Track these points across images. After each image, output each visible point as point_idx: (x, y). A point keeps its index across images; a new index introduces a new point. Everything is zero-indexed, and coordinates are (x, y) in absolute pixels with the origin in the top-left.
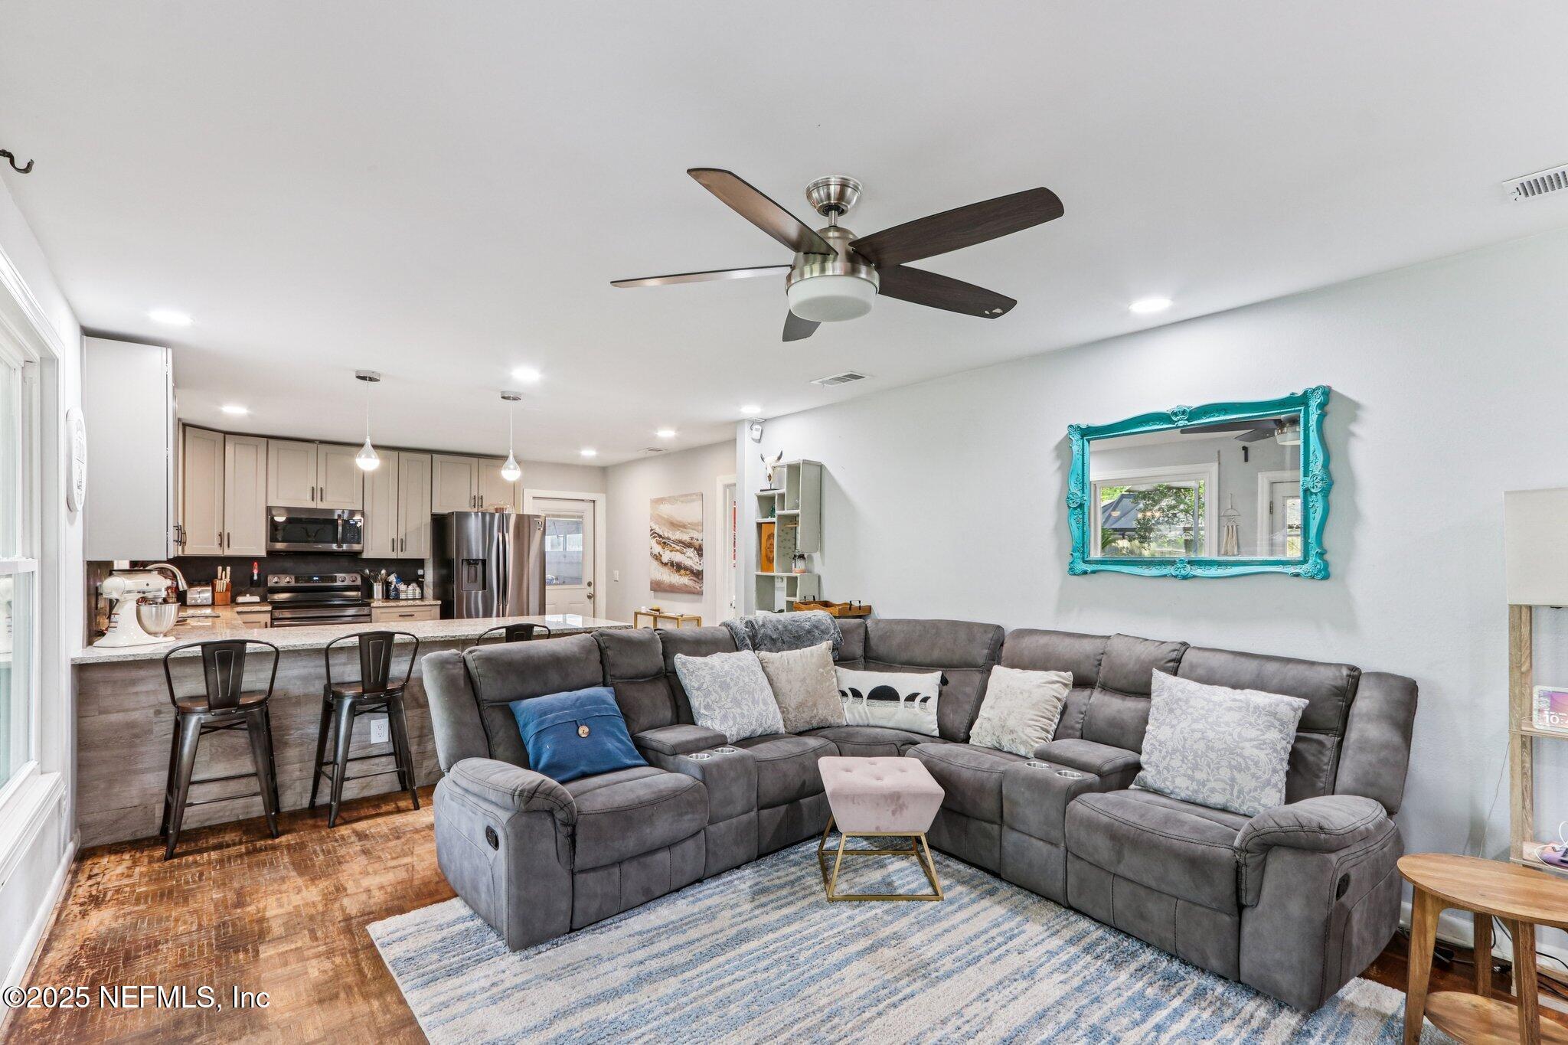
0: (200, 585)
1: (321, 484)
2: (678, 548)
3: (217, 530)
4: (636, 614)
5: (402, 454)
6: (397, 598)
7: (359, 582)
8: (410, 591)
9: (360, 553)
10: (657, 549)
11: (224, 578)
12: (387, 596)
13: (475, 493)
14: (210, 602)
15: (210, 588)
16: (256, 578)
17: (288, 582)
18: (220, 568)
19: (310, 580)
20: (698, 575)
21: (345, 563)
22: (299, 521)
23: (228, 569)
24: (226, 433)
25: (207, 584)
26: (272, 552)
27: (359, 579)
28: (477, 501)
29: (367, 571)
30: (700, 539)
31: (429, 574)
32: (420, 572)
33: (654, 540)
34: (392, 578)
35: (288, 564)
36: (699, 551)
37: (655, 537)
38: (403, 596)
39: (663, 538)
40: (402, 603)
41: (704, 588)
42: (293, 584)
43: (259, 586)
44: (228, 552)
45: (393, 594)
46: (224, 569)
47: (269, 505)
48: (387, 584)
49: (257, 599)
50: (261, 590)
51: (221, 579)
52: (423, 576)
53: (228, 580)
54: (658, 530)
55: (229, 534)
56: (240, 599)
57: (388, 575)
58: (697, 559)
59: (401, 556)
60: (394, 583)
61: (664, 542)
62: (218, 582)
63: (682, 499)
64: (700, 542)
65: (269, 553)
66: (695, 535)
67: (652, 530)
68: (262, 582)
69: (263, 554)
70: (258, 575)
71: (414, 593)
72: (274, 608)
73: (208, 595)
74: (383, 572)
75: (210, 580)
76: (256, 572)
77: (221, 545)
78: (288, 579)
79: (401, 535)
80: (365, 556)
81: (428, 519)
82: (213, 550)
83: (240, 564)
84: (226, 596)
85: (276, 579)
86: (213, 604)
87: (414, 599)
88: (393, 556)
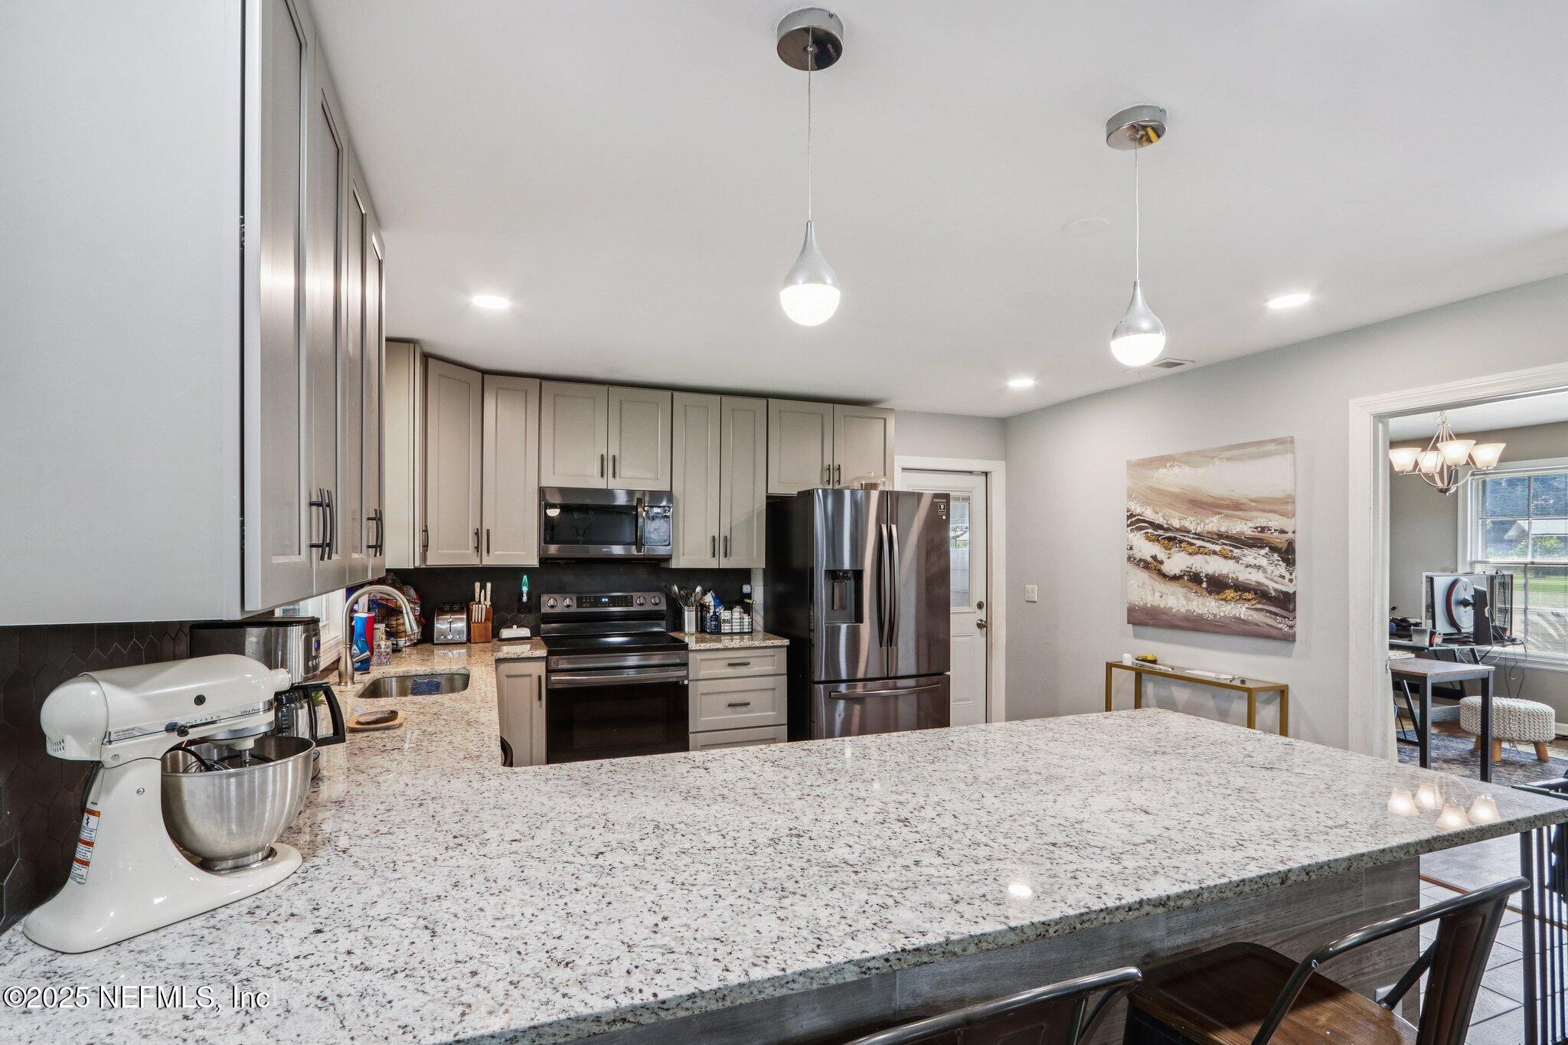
0: (452, 611)
1: (614, 450)
2: (1217, 548)
3: (473, 525)
4: (1110, 667)
5: (725, 399)
6: (717, 632)
7: (663, 607)
8: (733, 618)
9: (668, 559)
10: (1147, 549)
11: (483, 598)
12: (701, 628)
13: (828, 461)
14: (464, 638)
15: (465, 616)
16: (525, 599)
17: (568, 606)
18: (477, 585)
19: (597, 602)
20: (1285, 602)
21: (642, 575)
22: (583, 509)
23: (489, 585)
24: (485, 372)
25: (460, 611)
26: (547, 559)
27: (664, 600)
28: (832, 472)
29: (676, 588)
30: (1290, 529)
31: (757, 592)
32: (746, 589)
33: (1140, 535)
34: (709, 599)
35: (568, 577)
36: (1287, 554)
37: (1140, 529)
38: (726, 628)
39: (1167, 530)
40: (726, 642)
41: (1299, 629)
42: (574, 609)
43: (530, 611)
44: (488, 561)
45: (710, 625)
46: (483, 587)
47: (543, 484)
48: (702, 608)
49: (525, 632)
50: (531, 617)
51: (480, 602)
52: (749, 596)
53: (488, 603)
54: (1149, 514)
55: (488, 531)
56: (506, 633)
57: (704, 593)
58: (1282, 569)
59: (725, 564)
60: (712, 608)
61: (1171, 538)
62: (475, 607)
63: (1228, 454)
64: (1290, 535)
65: (544, 561)
66: (1275, 522)
67: (1131, 516)
68: (534, 605)
69: (534, 562)
70: (529, 594)
71: (741, 624)
72: (550, 653)
73: (461, 625)
74: (698, 589)
75: (462, 604)
76: (525, 589)
77: (478, 548)
78: (567, 602)
79: (725, 532)
80: (674, 564)
81: (761, 504)
82: (468, 558)
83: (504, 577)
84: (486, 629)
85: (552, 602)
86: (469, 640)
87: (742, 633)
88: (713, 564)
